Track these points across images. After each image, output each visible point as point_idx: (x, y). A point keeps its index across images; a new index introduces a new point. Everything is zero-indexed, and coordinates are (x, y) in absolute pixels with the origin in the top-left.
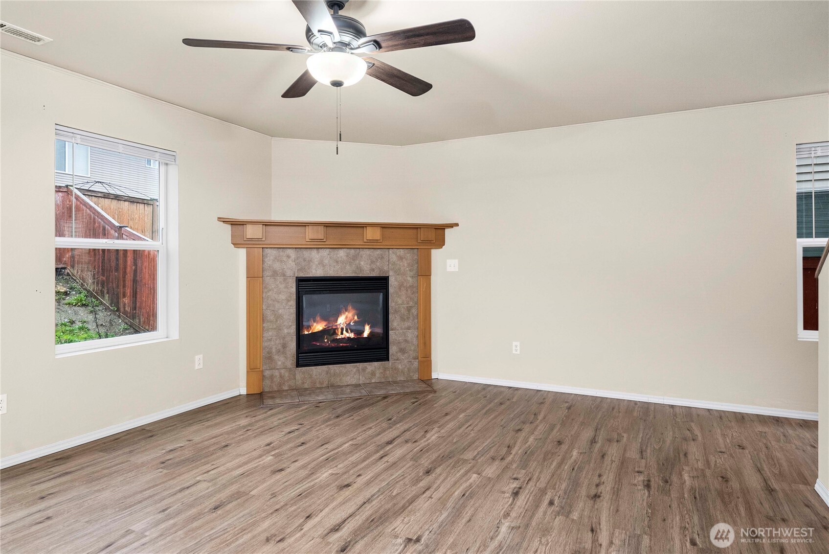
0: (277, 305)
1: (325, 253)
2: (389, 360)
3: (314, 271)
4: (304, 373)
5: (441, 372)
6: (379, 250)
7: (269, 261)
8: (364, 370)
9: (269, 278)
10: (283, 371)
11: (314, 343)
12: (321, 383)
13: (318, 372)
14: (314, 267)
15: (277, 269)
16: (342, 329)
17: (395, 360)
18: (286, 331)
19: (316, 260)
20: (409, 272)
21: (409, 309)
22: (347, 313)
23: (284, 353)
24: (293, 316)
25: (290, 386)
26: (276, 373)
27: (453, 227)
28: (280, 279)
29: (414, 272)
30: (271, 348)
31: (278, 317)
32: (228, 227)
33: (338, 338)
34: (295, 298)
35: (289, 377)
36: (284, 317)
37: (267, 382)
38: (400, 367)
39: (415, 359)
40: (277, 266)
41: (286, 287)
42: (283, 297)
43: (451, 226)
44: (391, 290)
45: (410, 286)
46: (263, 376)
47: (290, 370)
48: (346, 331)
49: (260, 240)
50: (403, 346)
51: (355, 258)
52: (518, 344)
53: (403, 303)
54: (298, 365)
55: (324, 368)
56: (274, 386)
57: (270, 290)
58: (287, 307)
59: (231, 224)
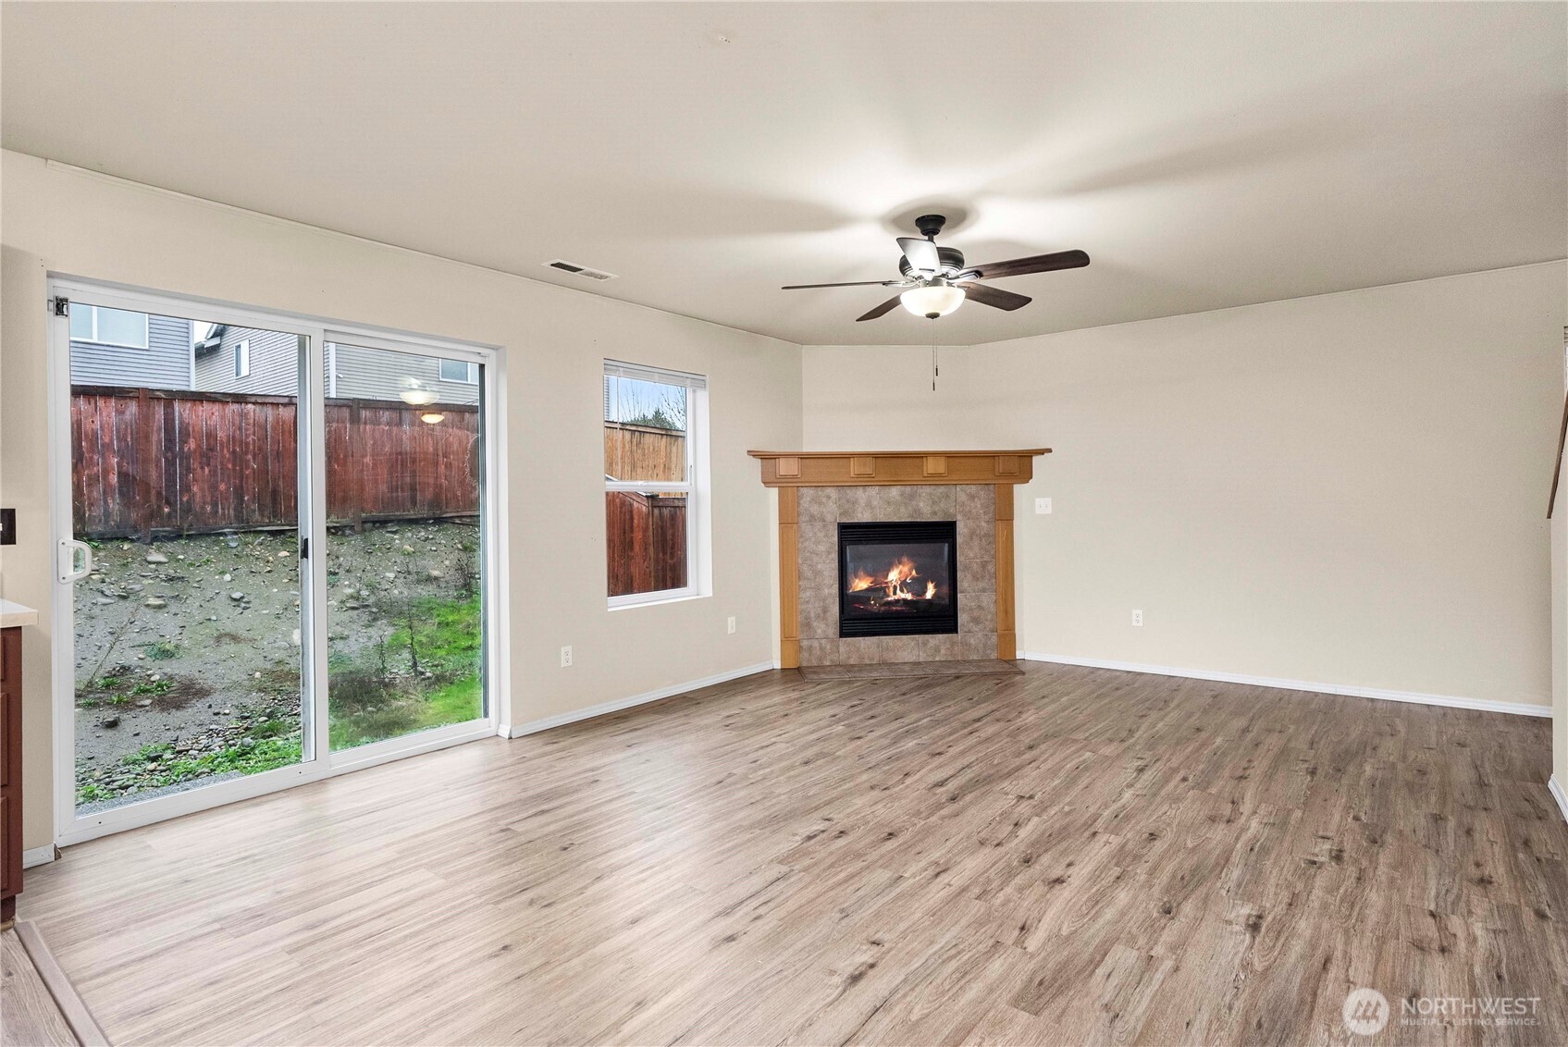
0: (815, 559)
1: (873, 491)
2: (957, 633)
3: (860, 515)
4: (849, 644)
5: (1027, 651)
6: (943, 487)
7: (805, 503)
8: (925, 644)
9: (805, 524)
10: (823, 641)
11: (858, 606)
12: (871, 658)
13: (868, 647)
14: (860, 510)
15: (815, 513)
16: (895, 587)
17: (965, 632)
18: (826, 591)
19: (862, 501)
20: (983, 516)
21: (984, 565)
22: (901, 567)
23: (824, 619)
24: (836, 573)
25: (832, 660)
26: (816, 644)
27: (1043, 454)
28: (819, 525)
29: (990, 515)
30: (809, 613)
31: (817, 573)
32: (758, 462)
33: (889, 599)
34: (837, 549)
35: (831, 649)
36: (824, 573)
37: (805, 654)
38: (972, 641)
39: (993, 631)
40: (815, 509)
41: (826, 536)
42: (822, 548)
43: (1041, 452)
44: (959, 540)
45: (985, 534)
46: (801, 647)
47: (833, 640)
48: (900, 590)
49: (795, 477)
50: (976, 613)
51: (912, 497)
52: (1140, 612)
53: (976, 557)
54: (843, 634)
55: (875, 639)
56: (814, 661)
57: (806, 540)
58: (828, 561)
59: (761, 458)
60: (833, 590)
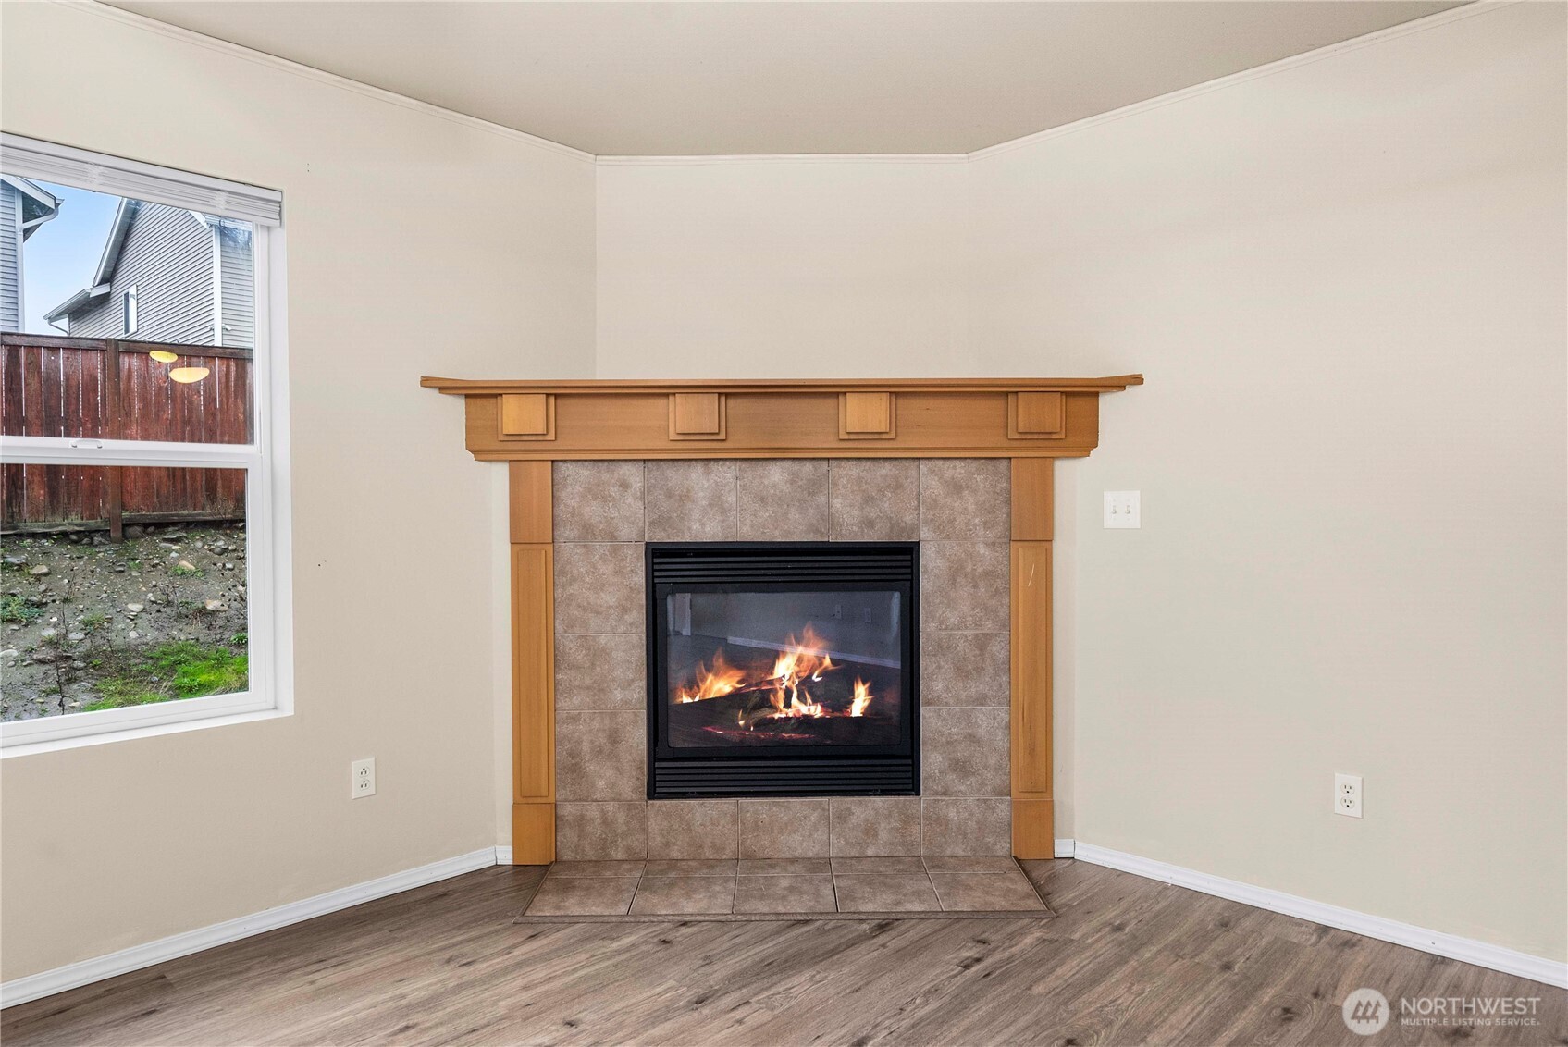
0: (594, 622)
1: (726, 474)
2: (918, 794)
3: (696, 526)
4: (668, 816)
5: (1084, 839)
6: (887, 465)
7: (571, 498)
8: (843, 817)
9: (571, 545)
10: (611, 806)
11: (709, 729)
12: (718, 848)
13: (709, 819)
14: (696, 514)
15: (594, 520)
16: (788, 693)
17: (936, 793)
18: (618, 695)
19: (701, 494)
20: (981, 531)
21: (982, 643)
22: (800, 646)
23: (613, 756)
24: (639, 655)
25: (628, 849)
26: (593, 812)
27: (1122, 387)
28: (601, 548)
29: (999, 529)
30: (579, 742)
31: (598, 655)
32: (457, 406)
33: (777, 716)
34: (644, 602)
35: (627, 823)
36: (614, 654)
37: (568, 834)
38: (952, 814)
39: (1000, 794)
40: (593, 511)
41: (618, 572)
42: (609, 599)
43: (1119, 384)
44: (926, 584)
45: (986, 573)
46: (558, 817)
48: (799, 698)
49: (540, 438)
50: (962, 752)
51: (814, 487)
52: (1355, 781)
53: (962, 624)
54: (653, 793)
55: (727, 804)
56: (587, 848)
57: (574, 580)
58: (622, 629)
59: (467, 396)
60: (631, 692)
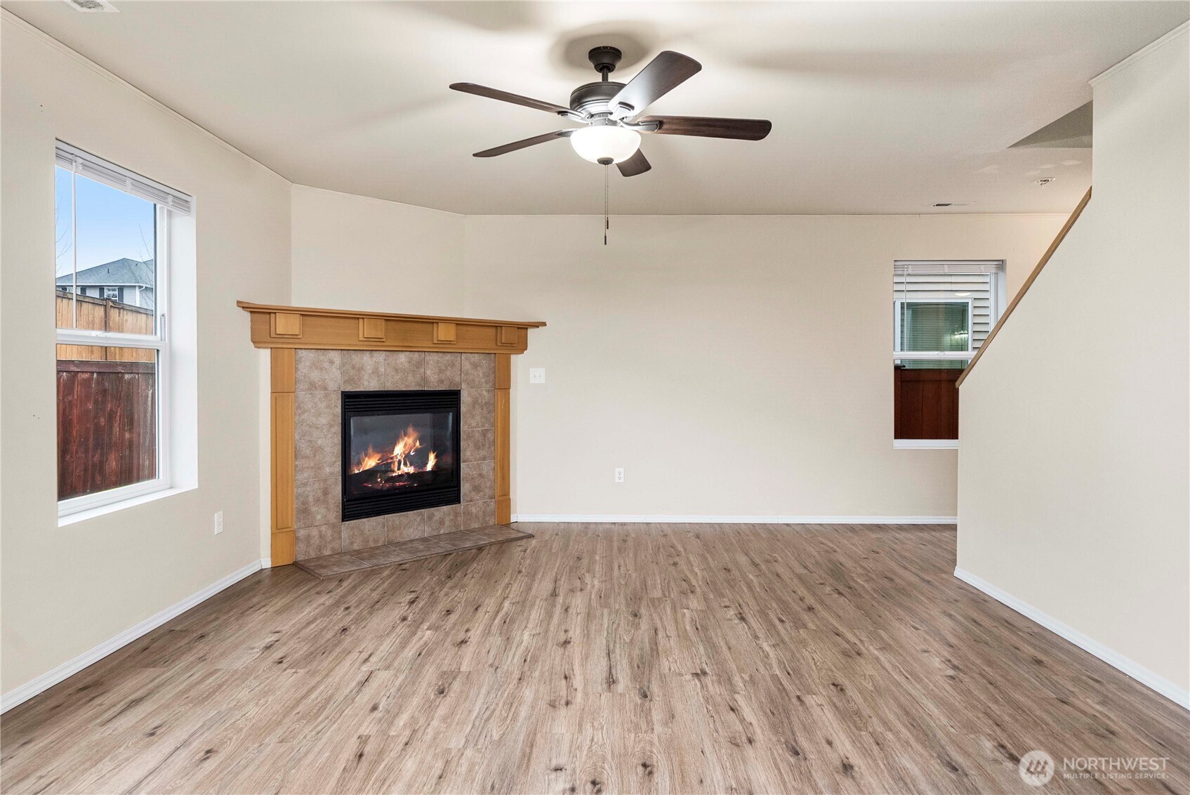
0: (315, 433)
1: (380, 357)
2: (460, 503)
3: (366, 383)
4: (353, 528)
5: (524, 512)
6: (449, 355)
7: (304, 368)
8: (430, 517)
9: (303, 393)
10: (323, 528)
11: (366, 484)
12: (376, 541)
13: (372, 527)
14: (366, 377)
15: (316, 380)
16: (399, 462)
17: (467, 501)
18: (328, 470)
19: (369, 367)
20: (484, 385)
21: (484, 433)
22: (406, 438)
23: (325, 502)
24: (338, 449)
25: (332, 549)
26: (315, 532)
27: (538, 327)
28: (319, 394)
29: (491, 384)
30: (307, 496)
31: (317, 450)
32: (248, 316)
33: (394, 475)
34: (340, 422)
35: (332, 535)
36: (326, 449)
37: (302, 546)
38: (474, 510)
39: (492, 498)
40: (315, 376)
41: (328, 407)
42: (323, 420)
43: (536, 325)
44: (463, 409)
45: (486, 403)
46: (297, 538)
47: (334, 526)
48: (404, 464)
49: (294, 337)
50: (477, 482)
51: (419, 364)
52: (622, 470)
53: (477, 426)
54: (345, 518)
55: (380, 519)
56: (311, 552)
57: (305, 412)
58: (330, 436)
59: (251, 312)
60: (334, 468)
